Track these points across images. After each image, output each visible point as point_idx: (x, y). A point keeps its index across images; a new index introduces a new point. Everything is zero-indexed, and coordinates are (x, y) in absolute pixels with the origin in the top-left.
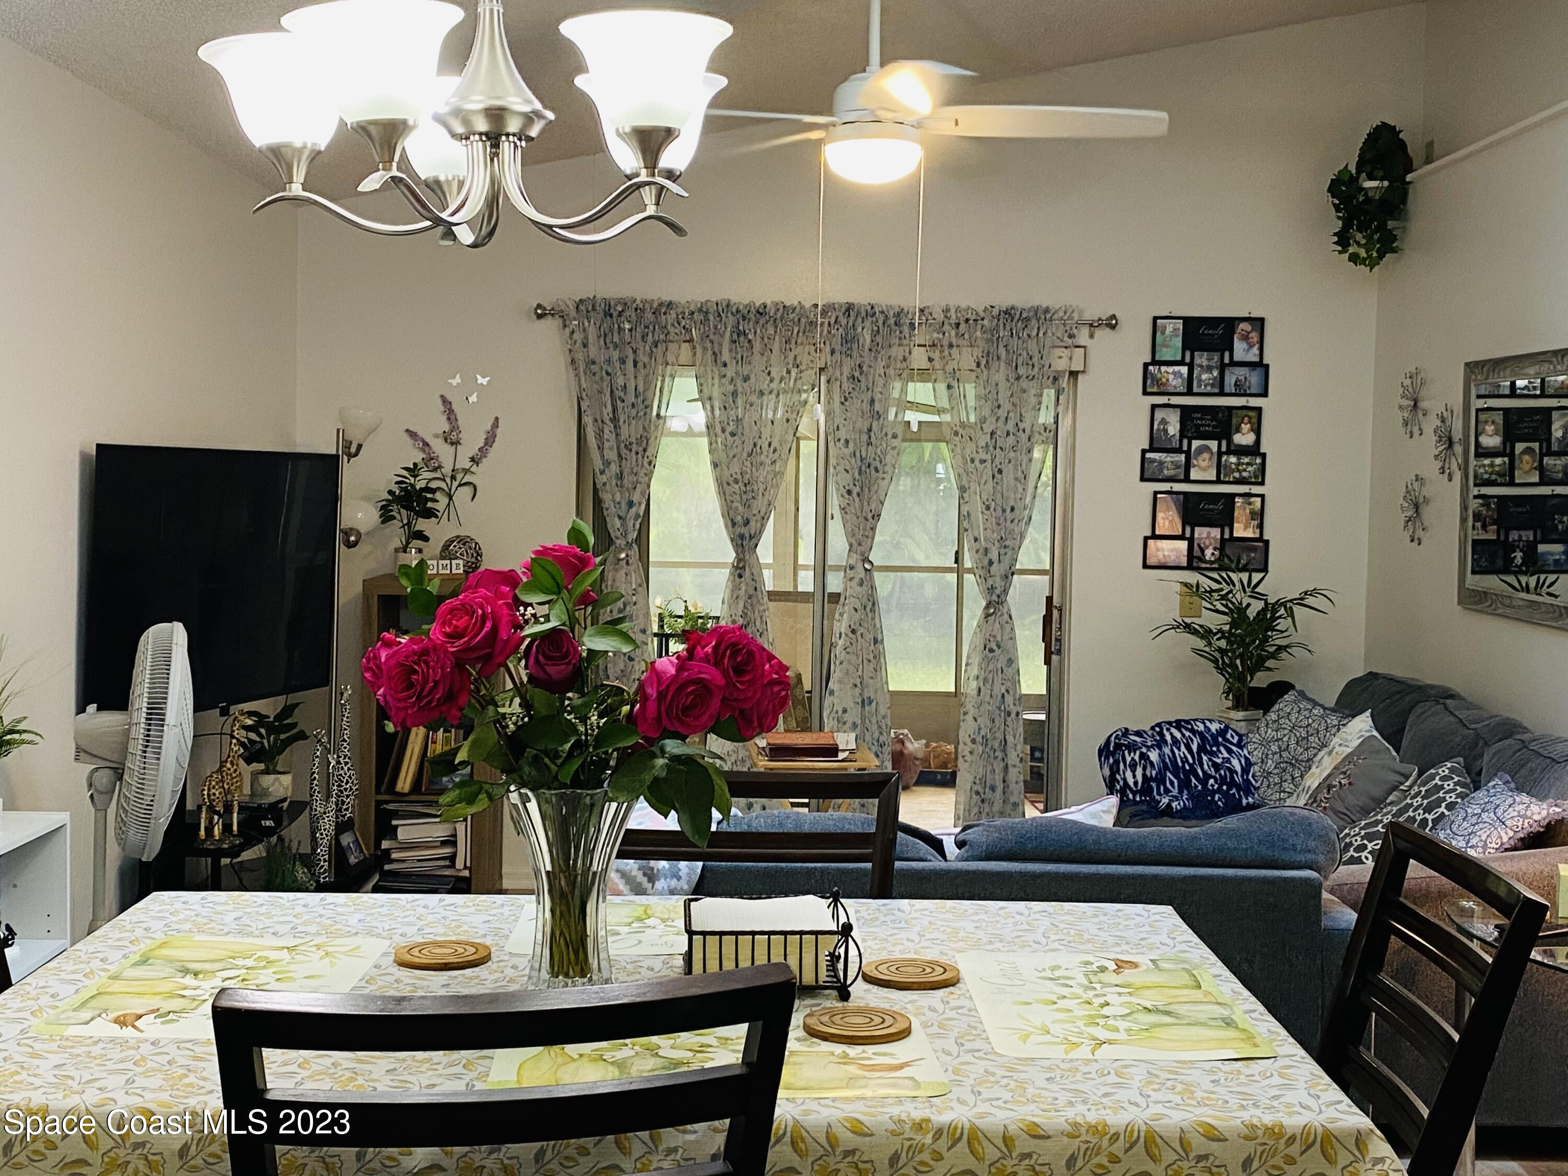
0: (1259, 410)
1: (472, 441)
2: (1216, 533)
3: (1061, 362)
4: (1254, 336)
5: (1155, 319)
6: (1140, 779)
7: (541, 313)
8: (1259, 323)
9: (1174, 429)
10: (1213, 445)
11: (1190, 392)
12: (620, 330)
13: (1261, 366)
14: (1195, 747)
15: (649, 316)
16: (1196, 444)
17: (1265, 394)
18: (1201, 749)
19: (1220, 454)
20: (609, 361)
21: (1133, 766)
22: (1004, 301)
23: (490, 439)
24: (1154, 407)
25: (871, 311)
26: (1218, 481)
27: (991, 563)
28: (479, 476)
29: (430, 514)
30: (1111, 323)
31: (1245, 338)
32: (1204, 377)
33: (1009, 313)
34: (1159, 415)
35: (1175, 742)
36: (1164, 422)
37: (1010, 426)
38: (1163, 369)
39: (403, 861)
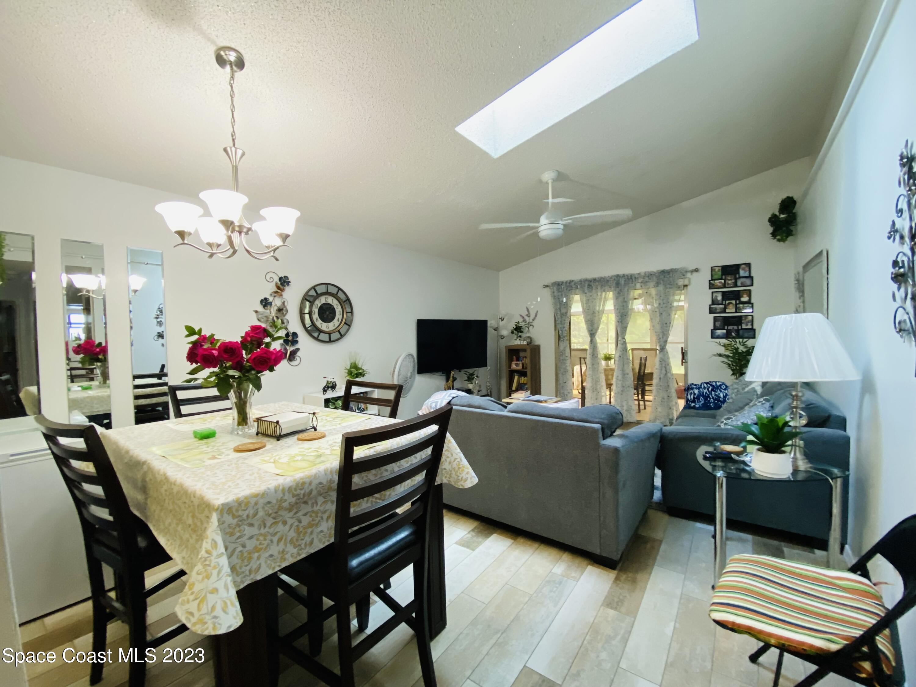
0: (750, 291)
1: (532, 316)
2: (736, 327)
3: (681, 282)
4: (747, 269)
5: (712, 267)
6: (692, 398)
7: (546, 286)
8: (749, 265)
9: (720, 298)
10: (734, 302)
11: (725, 287)
12: (561, 288)
13: (750, 277)
14: (710, 389)
15: (568, 284)
16: (727, 302)
17: (752, 285)
18: (712, 390)
19: (736, 304)
20: (558, 296)
21: (691, 394)
22: (662, 268)
23: (536, 315)
24: (713, 292)
25: (624, 276)
26: (736, 312)
27: (660, 338)
28: (534, 323)
29: (522, 332)
30: (697, 270)
31: (743, 269)
32: (730, 282)
33: (663, 272)
34: (715, 295)
35: (705, 388)
36: (716, 296)
37: (665, 301)
38: (716, 281)
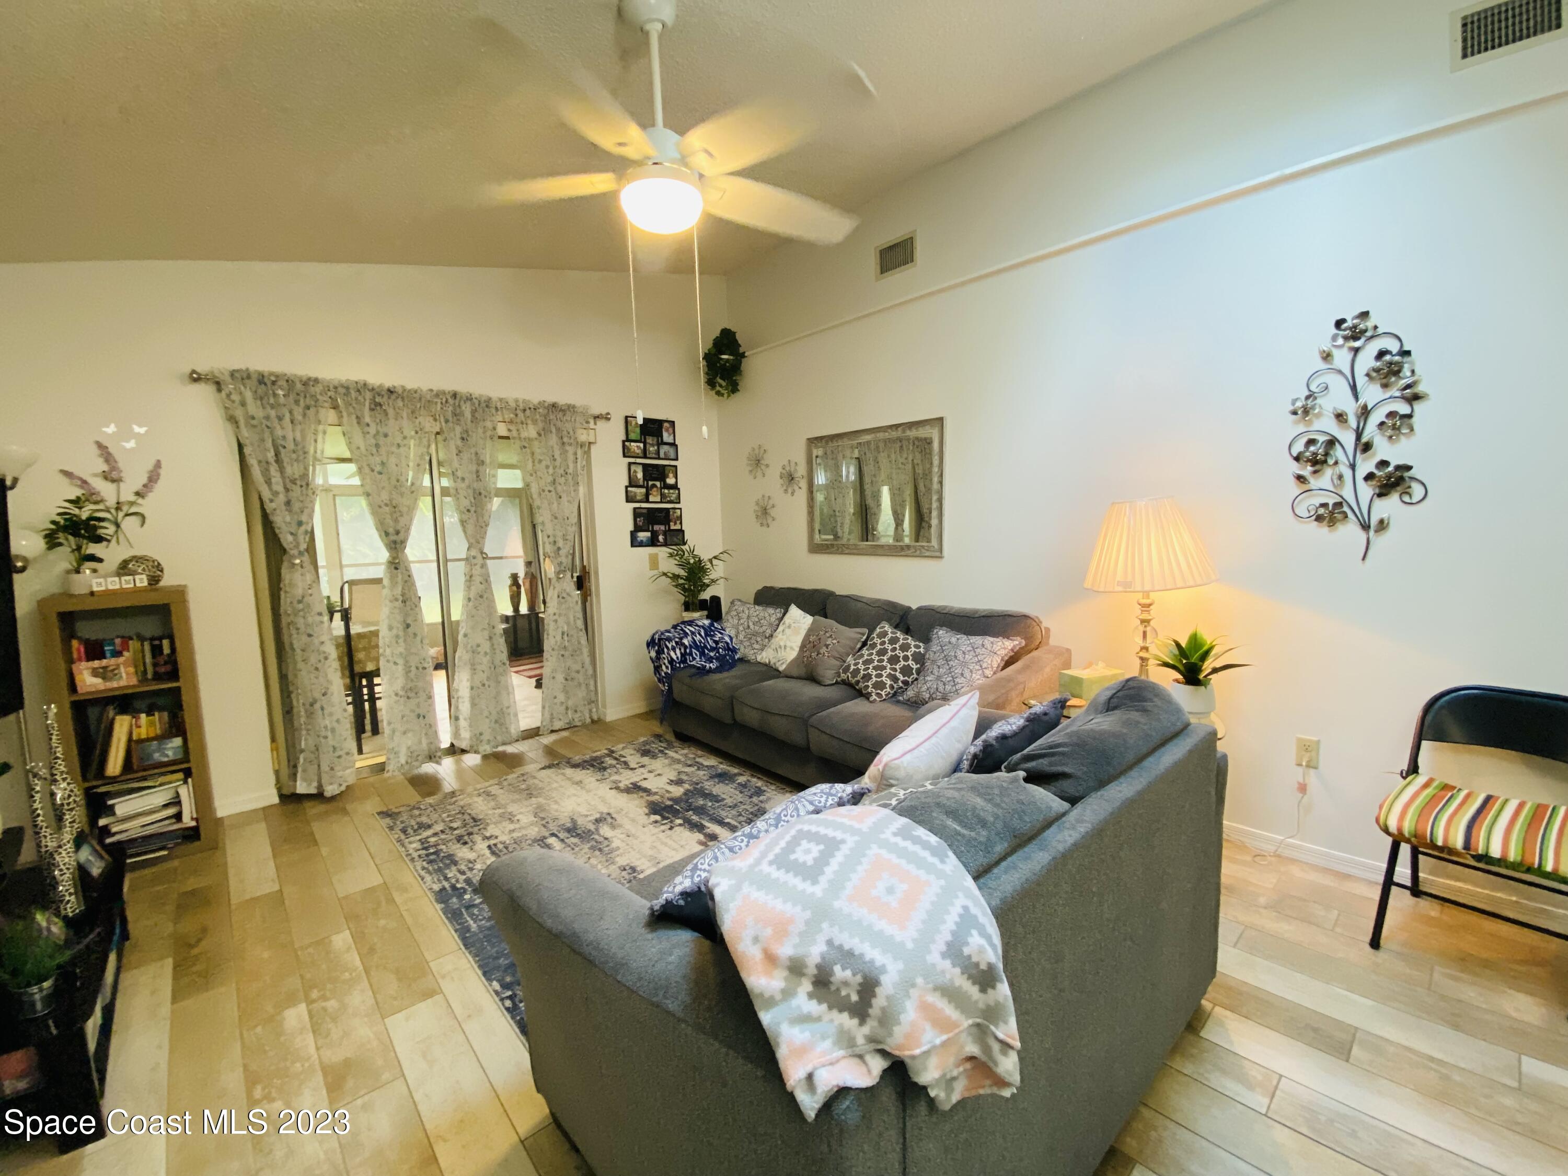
0: (676, 467)
1: (134, 479)
2: (663, 528)
3: (583, 437)
4: (671, 430)
5: (627, 417)
6: (679, 655)
7: (196, 378)
8: (672, 423)
9: (640, 475)
10: (658, 484)
11: (645, 457)
12: (275, 395)
13: (674, 445)
14: (703, 634)
15: (299, 386)
16: (650, 483)
17: (676, 459)
18: (706, 635)
19: (661, 488)
20: (267, 418)
21: (674, 649)
22: (550, 399)
23: (153, 478)
24: (630, 464)
25: (469, 398)
26: (661, 502)
27: (559, 549)
28: (146, 506)
30: (606, 417)
31: (667, 430)
32: (651, 449)
33: (554, 405)
34: (633, 468)
35: (693, 633)
36: (635, 472)
37: (562, 471)
38: (632, 444)
39: (126, 831)
